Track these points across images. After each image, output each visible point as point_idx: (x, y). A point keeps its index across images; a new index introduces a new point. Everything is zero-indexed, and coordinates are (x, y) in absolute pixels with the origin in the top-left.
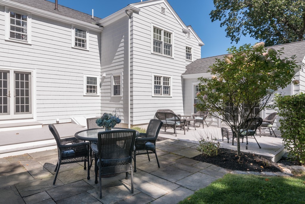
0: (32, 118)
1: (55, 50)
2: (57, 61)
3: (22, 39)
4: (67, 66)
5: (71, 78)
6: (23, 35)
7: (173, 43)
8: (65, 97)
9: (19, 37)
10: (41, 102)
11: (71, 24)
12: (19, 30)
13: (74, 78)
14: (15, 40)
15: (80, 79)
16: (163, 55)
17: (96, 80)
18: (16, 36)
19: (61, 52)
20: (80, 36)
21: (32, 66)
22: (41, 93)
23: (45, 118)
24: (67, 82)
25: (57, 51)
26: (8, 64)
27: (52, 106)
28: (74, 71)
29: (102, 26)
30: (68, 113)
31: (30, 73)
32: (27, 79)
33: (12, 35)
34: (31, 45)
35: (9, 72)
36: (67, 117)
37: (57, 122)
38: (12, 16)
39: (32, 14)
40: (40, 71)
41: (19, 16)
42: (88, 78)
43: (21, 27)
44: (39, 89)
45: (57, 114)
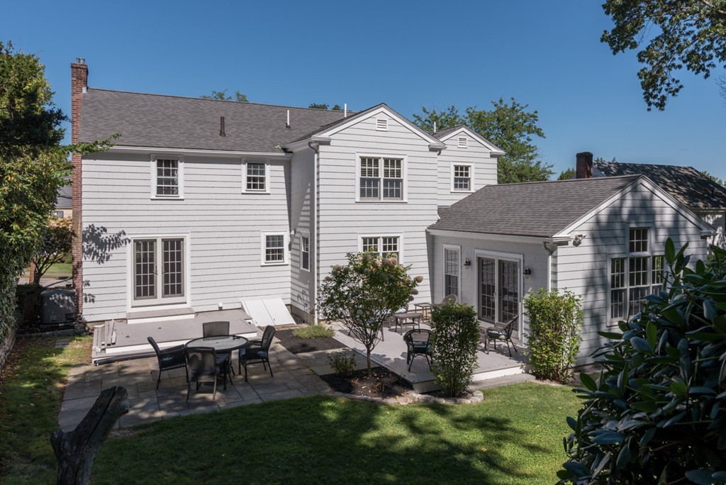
0: (185, 303)
1: (215, 202)
2: (219, 218)
3: (173, 194)
4: (234, 223)
5: (240, 240)
6: (173, 187)
7: (405, 176)
8: (232, 271)
9: (168, 191)
10: (197, 279)
11: (239, 157)
12: (167, 182)
13: (246, 240)
14: (164, 196)
15: (256, 240)
16: (382, 200)
17: (283, 239)
18: (165, 190)
19: (226, 202)
20: (255, 172)
21: (184, 230)
22: (197, 266)
23: (202, 303)
24: (235, 246)
25: (220, 202)
26: (155, 230)
27: (212, 284)
28: (245, 229)
29: (291, 152)
30: (237, 294)
31: (183, 240)
32: (179, 248)
33: (160, 190)
34: (183, 200)
35: (155, 240)
36: (235, 300)
37: (219, 308)
38: (159, 164)
39: (185, 156)
40: (196, 235)
41: (167, 163)
42: (268, 237)
43: (171, 177)
44: (195, 260)
45: (219, 295)
